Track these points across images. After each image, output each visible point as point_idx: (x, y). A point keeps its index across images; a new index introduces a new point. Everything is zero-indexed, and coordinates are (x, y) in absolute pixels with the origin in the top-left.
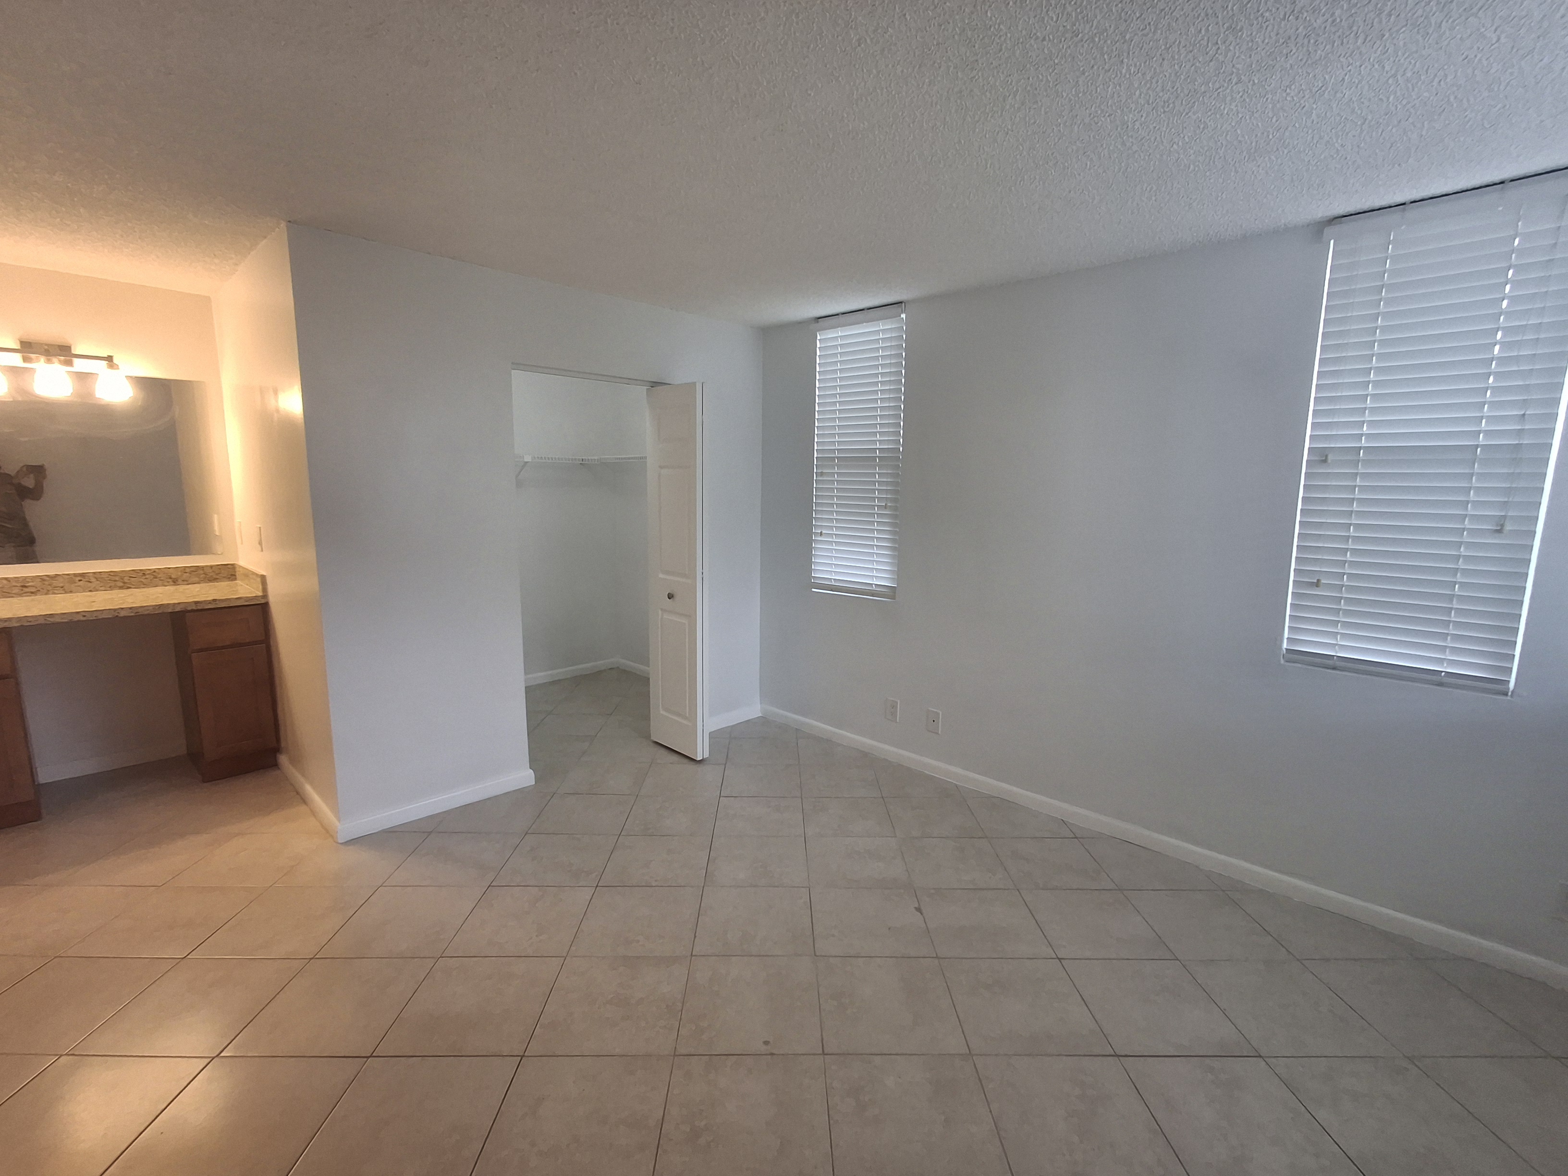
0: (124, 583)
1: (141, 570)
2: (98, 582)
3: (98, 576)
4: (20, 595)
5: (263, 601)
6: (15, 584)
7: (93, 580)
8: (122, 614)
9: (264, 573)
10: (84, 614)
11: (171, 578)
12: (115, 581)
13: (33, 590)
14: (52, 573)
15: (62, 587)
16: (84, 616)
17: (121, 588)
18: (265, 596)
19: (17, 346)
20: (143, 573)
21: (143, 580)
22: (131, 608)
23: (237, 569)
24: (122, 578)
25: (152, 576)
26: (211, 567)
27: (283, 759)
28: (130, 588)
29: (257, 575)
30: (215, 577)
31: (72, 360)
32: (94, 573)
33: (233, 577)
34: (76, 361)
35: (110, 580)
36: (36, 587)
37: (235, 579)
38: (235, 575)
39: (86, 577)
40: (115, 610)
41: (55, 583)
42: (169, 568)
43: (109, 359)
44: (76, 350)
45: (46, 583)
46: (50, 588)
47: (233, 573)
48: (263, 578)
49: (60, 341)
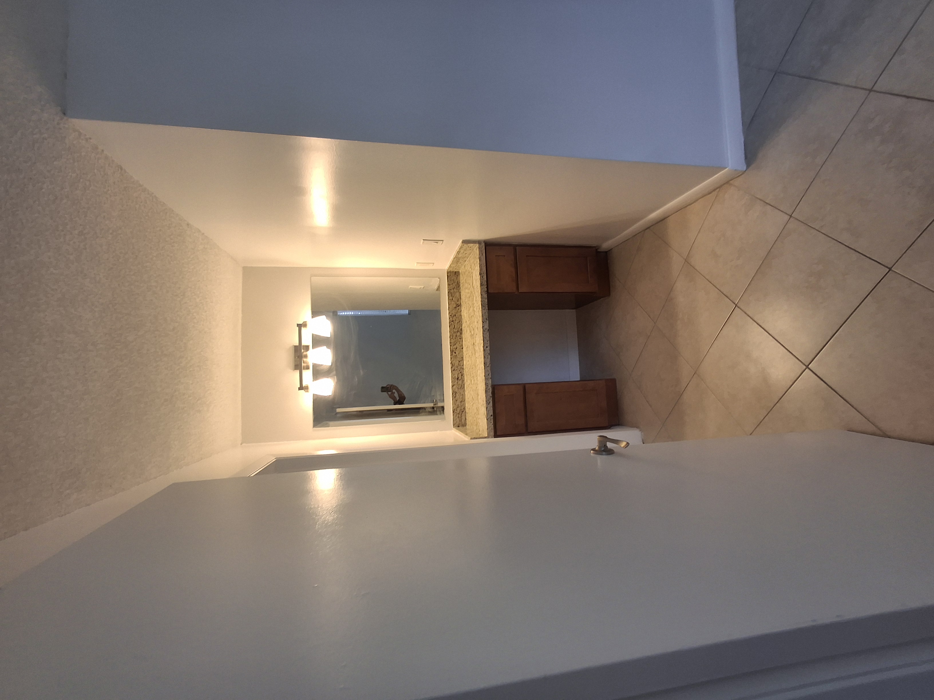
0: (458, 331)
1: (450, 323)
2: (457, 344)
3: (452, 344)
4: (463, 381)
5: (483, 244)
6: (456, 383)
7: (455, 346)
8: (487, 326)
9: (461, 241)
10: (485, 346)
11: (456, 307)
12: (456, 336)
13: (460, 375)
14: (450, 366)
15: (459, 362)
16: (487, 347)
17: (461, 333)
18: (479, 242)
19: (297, 373)
20: (451, 322)
21: (457, 322)
22: (483, 322)
23: (451, 270)
24: (455, 333)
25: (454, 317)
26: (449, 285)
27: (606, 245)
28: (461, 329)
29: (461, 248)
30: (456, 283)
31: (303, 346)
32: (451, 346)
33: (457, 273)
34: (304, 343)
35: (456, 339)
36: (459, 373)
37: (459, 272)
38: (456, 272)
39: (453, 350)
40: (484, 331)
41: (457, 363)
42: (449, 308)
43: (300, 326)
44: (297, 343)
45: (456, 369)
46: (459, 367)
47: (454, 273)
48: (465, 242)
49: (292, 351)
